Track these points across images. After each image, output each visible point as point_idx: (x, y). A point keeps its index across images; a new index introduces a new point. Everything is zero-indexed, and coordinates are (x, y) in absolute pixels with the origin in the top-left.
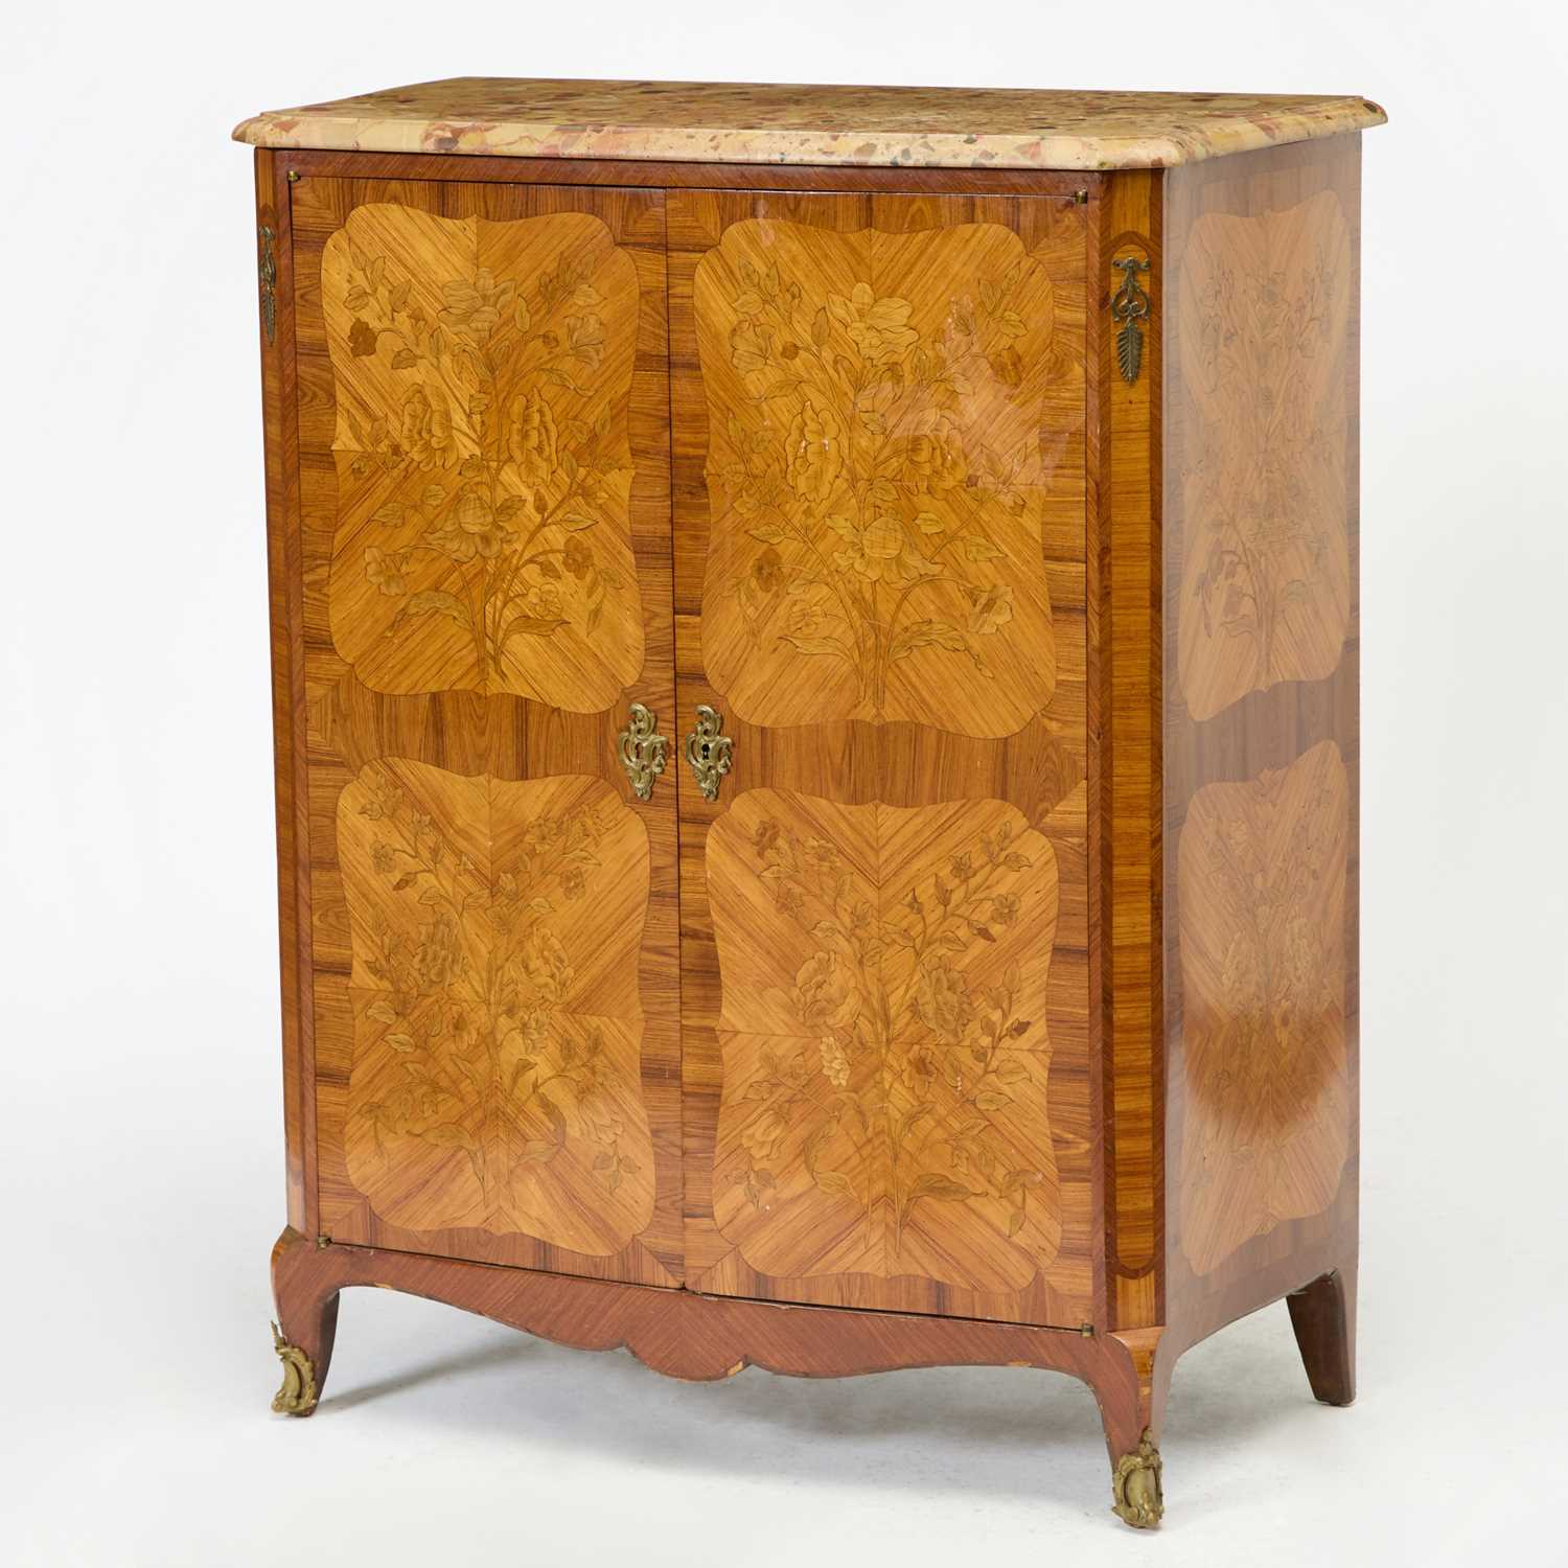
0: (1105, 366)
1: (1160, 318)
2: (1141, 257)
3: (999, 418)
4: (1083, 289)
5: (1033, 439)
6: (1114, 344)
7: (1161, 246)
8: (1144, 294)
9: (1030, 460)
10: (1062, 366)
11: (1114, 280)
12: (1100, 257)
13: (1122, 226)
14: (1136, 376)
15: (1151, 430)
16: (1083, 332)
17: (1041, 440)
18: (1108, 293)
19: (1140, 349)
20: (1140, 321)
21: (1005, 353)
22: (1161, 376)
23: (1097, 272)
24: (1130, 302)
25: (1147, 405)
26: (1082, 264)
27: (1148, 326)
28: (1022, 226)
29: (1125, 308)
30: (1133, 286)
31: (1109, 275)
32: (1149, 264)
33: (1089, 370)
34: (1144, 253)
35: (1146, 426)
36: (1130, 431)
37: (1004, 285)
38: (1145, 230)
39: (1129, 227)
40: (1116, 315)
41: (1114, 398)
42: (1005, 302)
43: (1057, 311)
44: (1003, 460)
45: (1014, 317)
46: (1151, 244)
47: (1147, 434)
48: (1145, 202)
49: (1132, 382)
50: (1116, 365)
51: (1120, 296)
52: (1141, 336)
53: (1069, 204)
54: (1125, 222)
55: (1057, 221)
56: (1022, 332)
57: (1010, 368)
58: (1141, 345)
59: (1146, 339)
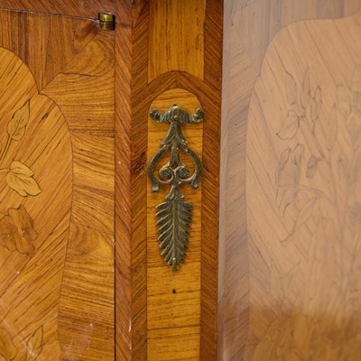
0: (139, 248)
1: (217, 184)
2: (191, 104)
3: (10, 291)
4: (112, 145)
5: (50, 323)
6: (151, 220)
7: (220, 91)
8: (193, 154)
9: (47, 348)
10: (84, 241)
11: (152, 136)
12: (133, 106)
13: (164, 63)
14: (182, 259)
15: (202, 324)
16: (110, 201)
17: (60, 326)
18: (144, 154)
19: (188, 226)
20: (189, 189)
21: (14, 214)
22: (216, 258)
23: (128, 127)
24: (174, 165)
25: (198, 294)
26: (109, 112)
27: (199, 195)
28: (31, 53)
29: (168, 175)
30: (179, 146)
31: (146, 130)
32: (201, 115)
33: (118, 250)
34: (195, 100)
35: (195, 319)
36: (175, 327)
37: (11, 127)
38: (196, 68)
39: (174, 66)
40: (154, 183)
41: (152, 287)
42: (12, 149)
43: (77, 170)
44: (15, 340)
45: (25, 170)
46: (206, 87)
47: (197, 329)
48: (198, 30)
49: (176, 267)
50: (154, 246)
51: (159, 158)
52: (189, 209)
53: (92, 29)
54: (169, 58)
55: (75, 51)
56: (34, 190)
57: (21, 232)
58: (189, 220)
59: (197, 213)
